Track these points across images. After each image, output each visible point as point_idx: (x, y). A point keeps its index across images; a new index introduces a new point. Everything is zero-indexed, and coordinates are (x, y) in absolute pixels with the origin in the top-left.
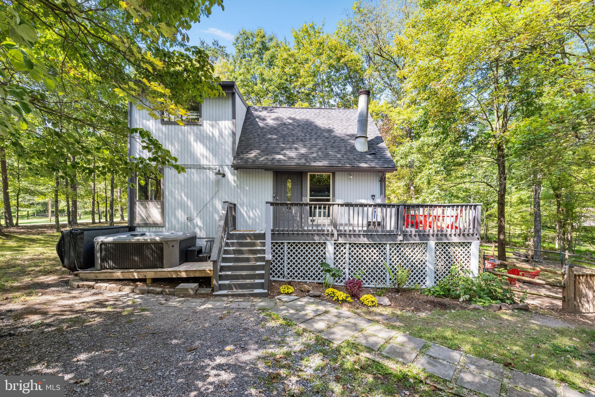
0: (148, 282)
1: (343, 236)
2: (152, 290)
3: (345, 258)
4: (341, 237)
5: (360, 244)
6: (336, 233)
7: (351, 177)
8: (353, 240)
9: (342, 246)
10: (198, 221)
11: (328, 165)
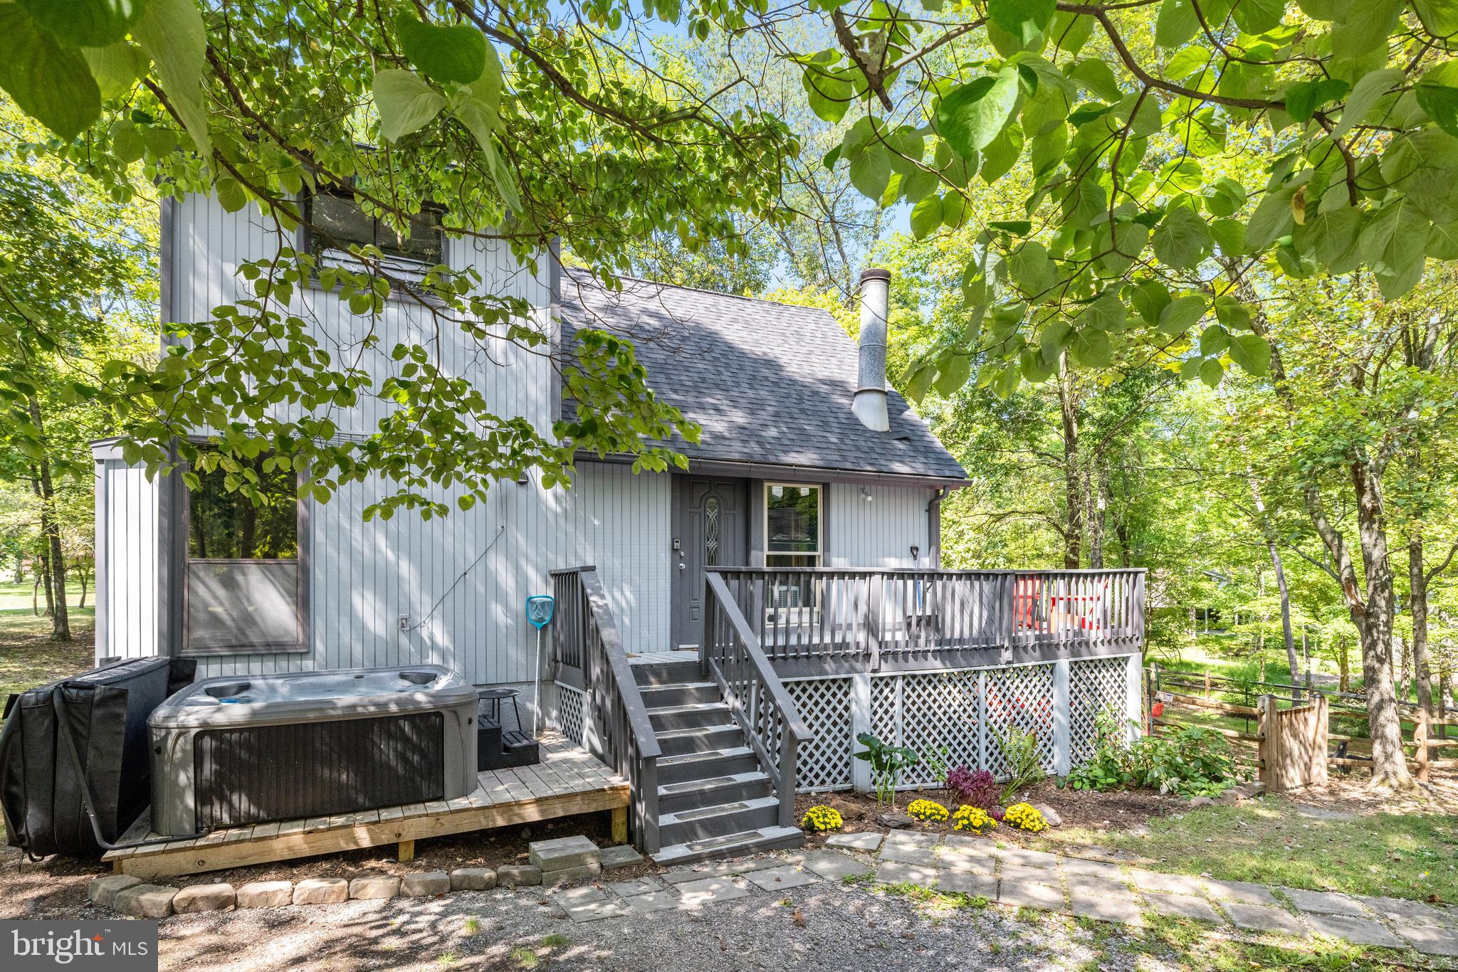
0: (406, 853)
1: (890, 657)
2: (466, 877)
3: (891, 718)
4: (886, 662)
5: (924, 676)
6: (875, 650)
7: (870, 498)
8: (915, 667)
9: (887, 685)
10: (436, 631)
11: (818, 463)
